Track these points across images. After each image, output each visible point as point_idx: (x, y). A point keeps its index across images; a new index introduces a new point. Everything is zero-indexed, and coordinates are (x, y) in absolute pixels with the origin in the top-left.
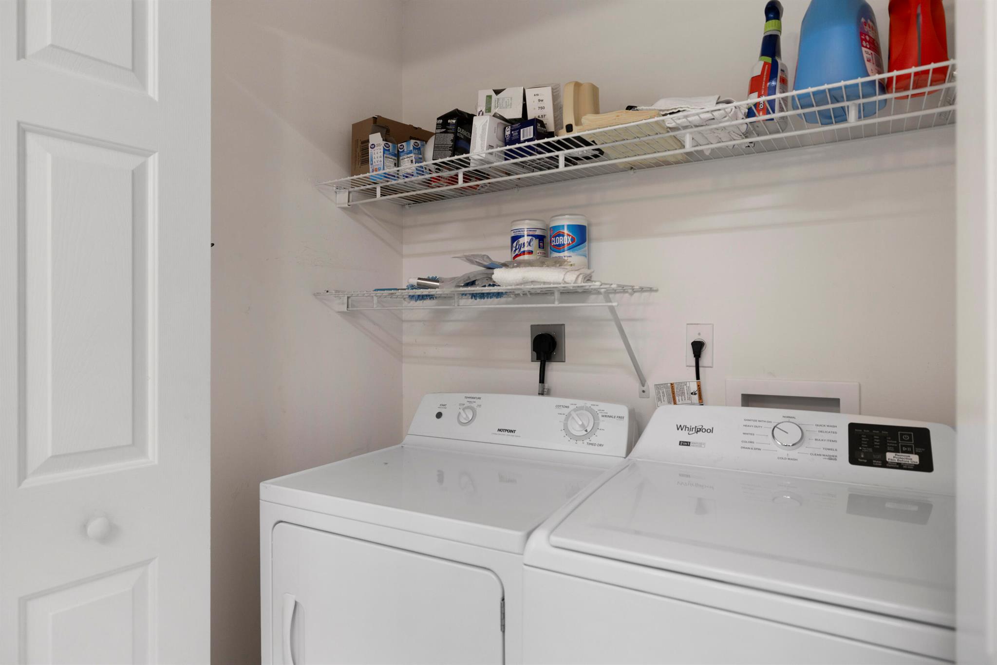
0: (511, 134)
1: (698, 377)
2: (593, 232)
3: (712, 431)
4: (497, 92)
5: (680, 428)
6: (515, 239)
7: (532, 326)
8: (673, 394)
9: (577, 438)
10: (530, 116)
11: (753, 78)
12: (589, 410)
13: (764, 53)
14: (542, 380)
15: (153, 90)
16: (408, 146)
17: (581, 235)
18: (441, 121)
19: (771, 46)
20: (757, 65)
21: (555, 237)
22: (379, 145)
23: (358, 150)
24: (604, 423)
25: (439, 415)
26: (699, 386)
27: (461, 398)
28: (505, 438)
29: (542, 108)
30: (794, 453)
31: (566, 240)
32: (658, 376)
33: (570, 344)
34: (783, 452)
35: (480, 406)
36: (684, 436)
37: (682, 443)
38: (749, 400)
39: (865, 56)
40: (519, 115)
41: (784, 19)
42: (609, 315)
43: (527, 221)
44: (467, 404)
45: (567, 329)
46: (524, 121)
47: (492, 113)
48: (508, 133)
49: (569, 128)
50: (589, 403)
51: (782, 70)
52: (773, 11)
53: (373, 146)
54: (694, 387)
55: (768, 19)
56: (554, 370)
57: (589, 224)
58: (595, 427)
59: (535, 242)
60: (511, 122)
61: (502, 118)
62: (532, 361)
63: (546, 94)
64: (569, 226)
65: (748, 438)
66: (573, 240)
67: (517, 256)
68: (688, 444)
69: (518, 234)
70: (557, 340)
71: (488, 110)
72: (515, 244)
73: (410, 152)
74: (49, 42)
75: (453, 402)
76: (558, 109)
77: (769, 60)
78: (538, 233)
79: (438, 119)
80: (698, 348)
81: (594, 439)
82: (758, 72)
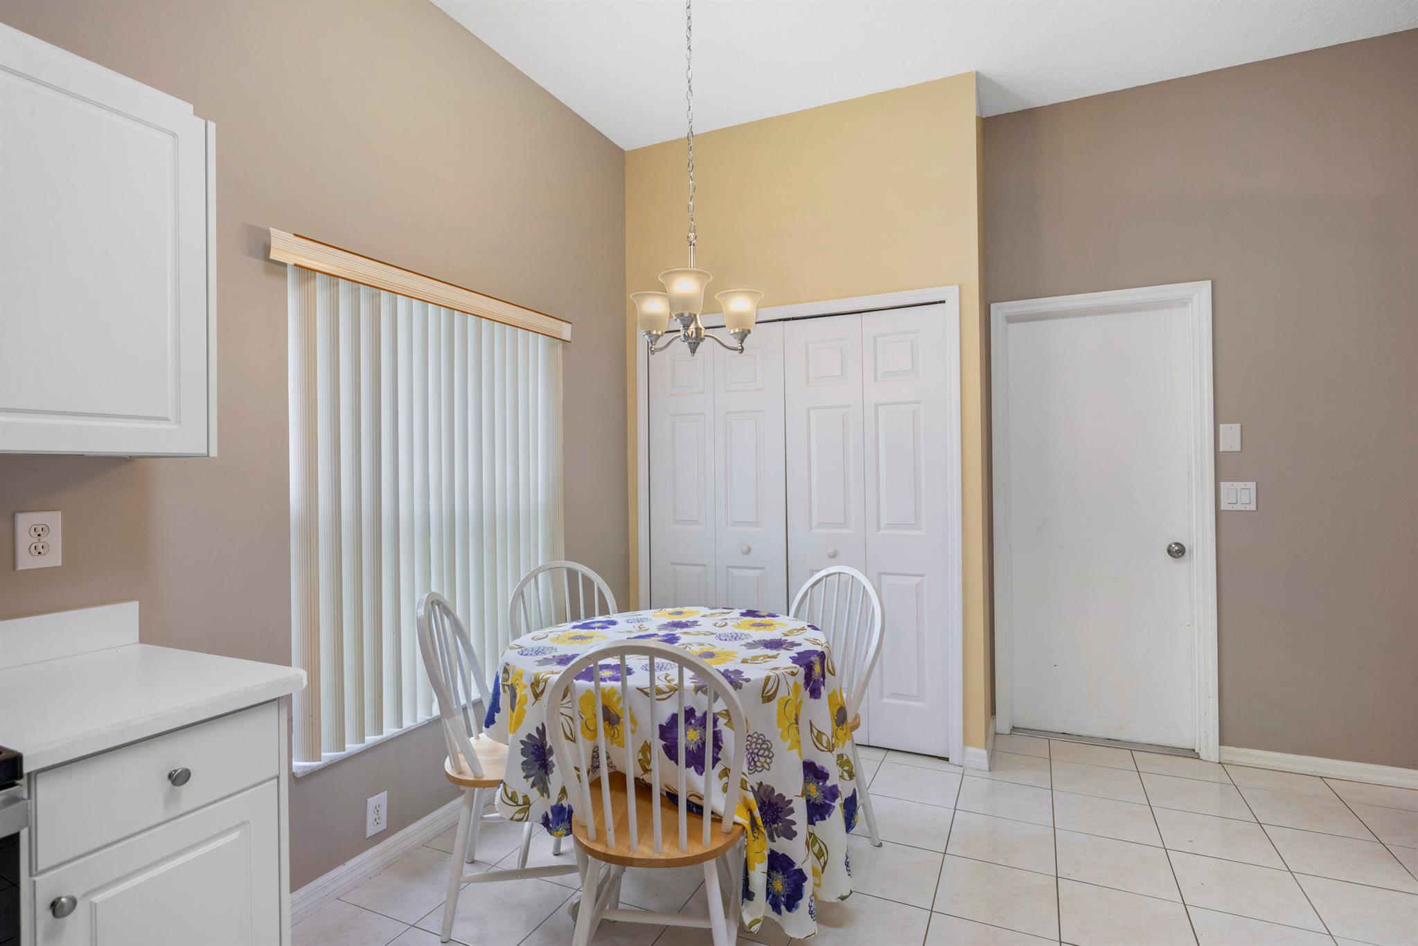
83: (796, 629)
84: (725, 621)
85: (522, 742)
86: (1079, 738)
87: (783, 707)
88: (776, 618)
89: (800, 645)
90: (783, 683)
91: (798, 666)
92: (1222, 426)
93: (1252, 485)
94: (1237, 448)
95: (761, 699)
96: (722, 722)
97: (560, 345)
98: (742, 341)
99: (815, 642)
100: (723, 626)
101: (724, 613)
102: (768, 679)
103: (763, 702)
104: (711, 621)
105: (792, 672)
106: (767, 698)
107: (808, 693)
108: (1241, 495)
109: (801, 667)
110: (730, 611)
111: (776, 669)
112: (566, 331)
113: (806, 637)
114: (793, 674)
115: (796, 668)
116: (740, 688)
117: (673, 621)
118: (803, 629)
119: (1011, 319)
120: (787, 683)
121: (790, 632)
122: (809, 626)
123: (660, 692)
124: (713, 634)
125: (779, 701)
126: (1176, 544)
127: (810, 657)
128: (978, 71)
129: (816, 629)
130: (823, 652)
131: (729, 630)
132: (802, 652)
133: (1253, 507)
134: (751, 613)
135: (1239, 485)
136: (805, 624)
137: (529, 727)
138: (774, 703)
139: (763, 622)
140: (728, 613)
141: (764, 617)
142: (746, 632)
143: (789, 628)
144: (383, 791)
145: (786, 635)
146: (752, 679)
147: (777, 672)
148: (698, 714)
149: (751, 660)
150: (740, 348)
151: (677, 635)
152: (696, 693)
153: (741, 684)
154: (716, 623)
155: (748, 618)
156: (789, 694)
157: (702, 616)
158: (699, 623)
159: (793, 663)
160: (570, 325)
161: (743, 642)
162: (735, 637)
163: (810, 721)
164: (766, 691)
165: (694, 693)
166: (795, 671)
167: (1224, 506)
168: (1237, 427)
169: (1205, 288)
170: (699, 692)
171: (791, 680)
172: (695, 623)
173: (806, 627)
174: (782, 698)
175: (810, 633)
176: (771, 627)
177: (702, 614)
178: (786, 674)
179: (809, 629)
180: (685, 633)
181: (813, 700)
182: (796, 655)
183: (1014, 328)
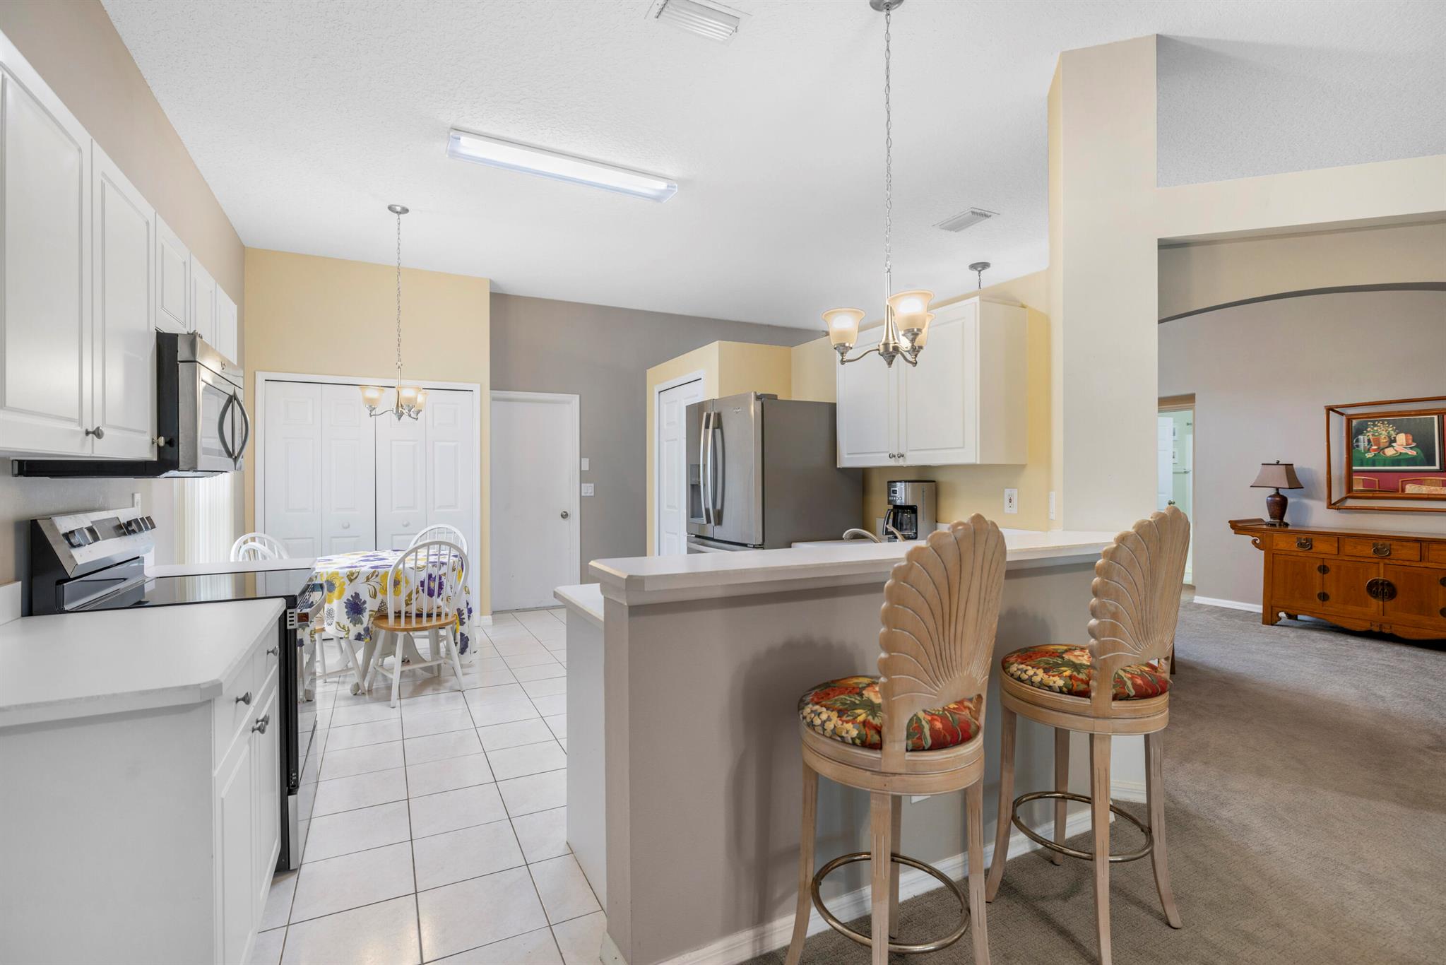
85: (345, 603)
86: (525, 610)
92: (582, 459)
93: (593, 485)
94: (588, 469)
96: (443, 578)
108: (589, 489)
123: (418, 568)
126: (565, 512)
128: (492, 279)
133: (593, 494)
135: (588, 485)
137: (348, 595)
148: (433, 576)
167: (583, 494)
168: (588, 460)
169: (577, 397)
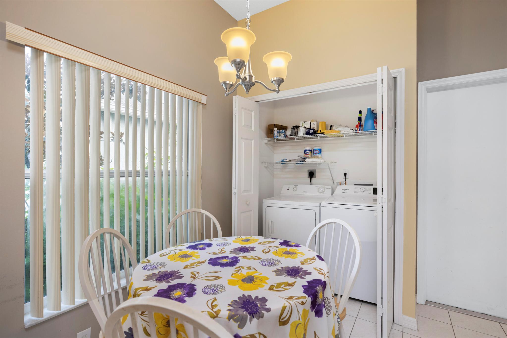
0: (308, 131)
1: (345, 181)
2: (322, 150)
3: (349, 190)
4: (305, 122)
5: (342, 189)
6: (305, 151)
7: (308, 170)
8: (340, 184)
9: (321, 193)
10: (312, 128)
11: (356, 125)
12: (323, 187)
13: (359, 120)
14: (311, 182)
15: (253, 129)
16: (283, 131)
17: (320, 150)
18: (292, 128)
19: (360, 119)
20: (357, 123)
21: (315, 151)
22: (276, 131)
23: (270, 131)
24: (326, 190)
25: (288, 189)
26: (346, 183)
27: (293, 185)
28: (305, 193)
29: (314, 126)
30: (364, 193)
31: (317, 152)
32: (337, 180)
33: (317, 174)
34: (362, 193)
35: (298, 187)
36: (343, 191)
37: (343, 192)
38: (355, 185)
39: (375, 125)
40: (309, 127)
41: (362, 113)
42: (328, 168)
43: (308, 147)
44: (295, 187)
45: (316, 171)
46: (310, 129)
47: (304, 126)
48: (307, 131)
49: (320, 131)
50: (323, 186)
51: (362, 124)
52: (360, 112)
53: (275, 131)
54: (345, 183)
55: (359, 114)
56: (313, 179)
57: (322, 148)
58: (325, 190)
59: (310, 152)
60: (308, 128)
61: (306, 127)
62: (308, 178)
63: (315, 123)
64: (318, 149)
65: (355, 191)
66: (319, 152)
67: (306, 155)
68: (344, 192)
69: (306, 150)
70: (314, 173)
71: (303, 126)
72: (305, 152)
73: (283, 132)
74: (244, 124)
75: (291, 187)
76: (318, 127)
77: (359, 122)
78: (311, 150)
79: (292, 127)
80: (345, 175)
81: (324, 193)
82: (357, 124)
83: (309, 258)
84: (270, 248)
85: (125, 332)
87: (295, 328)
88: (300, 248)
89: (310, 273)
90: (295, 311)
91: (307, 296)
95: (278, 323)
97: (201, 106)
98: (279, 86)
99: (320, 272)
100: (267, 253)
101: (271, 242)
102: (284, 308)
103: (280, 325)
104: (262, 247)
105: (302, 302)
106: (283, 322)
107: (313, 313)
109: (309, 297)
110: (275, 240)
111: (291, 298)
112: (204, 100)
113: (315, 267)
114: (303, 303)
115: (305, 297)
116: (262, 317)
117: (241, 246)
118: (313, 259)
119: (429, 90)
120: (298, 311)
121: (306, 260)
122: (318, 256)
124: (259, 259)
125: (291, 325)
127: (316, 287)
129: (322, 259)
130: (325, 282)
131: (270, 256)
132: (311, 281)
134: (286, 243)
136: (315, 254)
138: (288, 326)
139: (291, 251)
140: (273, 242)
141: (292, 246)
142: (279, 258)
143: (305, 257)
144: (89, 328)
145: (303, 264)
146: (272, 309)
147: (292, 302)
149: (276, 288)
150: (277, 90)
151: (239, 258)
152: (229, 320)
153: (263, 314)
154: (264, 250)
155: (283, 247)
156: (299, 319)
157: (259, 244)
158: (255, 249)
159: (304, 292)
160: (206, 97)
161: (275, 268)
162: (272, 263)
163: (315, 332)
164: (282, 318)
165: (227, 320)
166: (304, 300)
170: (232, 320)
171: (301, 308)
172: (252, 249)
173: (316, 257)
174: (294, 322)
175: (318, 263)
176: (295, 255)
177: (259, 242)
178: (297, 304)
179: (317, 259)
180: (244, 257)
181: (317, 318)
182: (307, 284)
183: (431, 95)
